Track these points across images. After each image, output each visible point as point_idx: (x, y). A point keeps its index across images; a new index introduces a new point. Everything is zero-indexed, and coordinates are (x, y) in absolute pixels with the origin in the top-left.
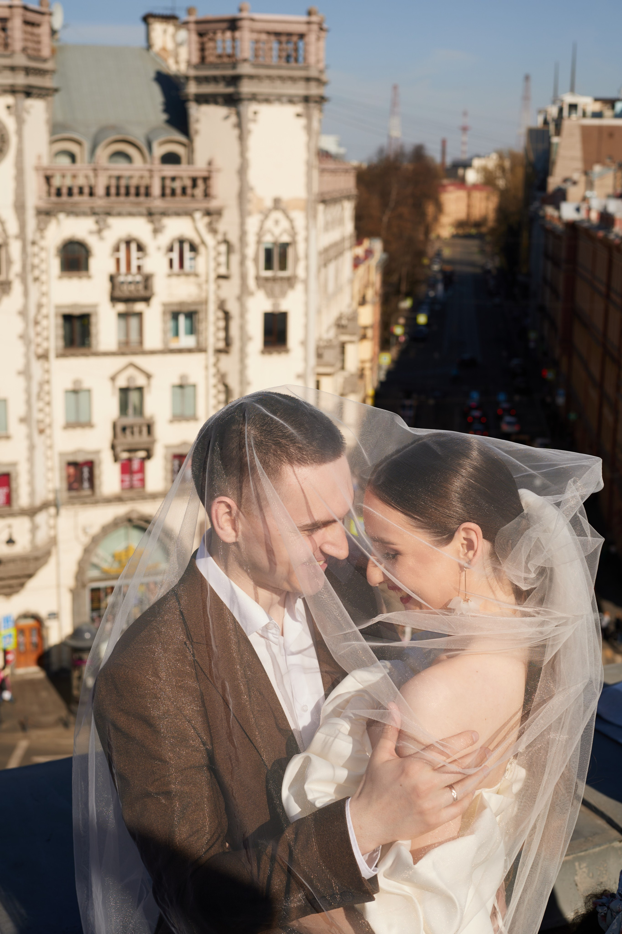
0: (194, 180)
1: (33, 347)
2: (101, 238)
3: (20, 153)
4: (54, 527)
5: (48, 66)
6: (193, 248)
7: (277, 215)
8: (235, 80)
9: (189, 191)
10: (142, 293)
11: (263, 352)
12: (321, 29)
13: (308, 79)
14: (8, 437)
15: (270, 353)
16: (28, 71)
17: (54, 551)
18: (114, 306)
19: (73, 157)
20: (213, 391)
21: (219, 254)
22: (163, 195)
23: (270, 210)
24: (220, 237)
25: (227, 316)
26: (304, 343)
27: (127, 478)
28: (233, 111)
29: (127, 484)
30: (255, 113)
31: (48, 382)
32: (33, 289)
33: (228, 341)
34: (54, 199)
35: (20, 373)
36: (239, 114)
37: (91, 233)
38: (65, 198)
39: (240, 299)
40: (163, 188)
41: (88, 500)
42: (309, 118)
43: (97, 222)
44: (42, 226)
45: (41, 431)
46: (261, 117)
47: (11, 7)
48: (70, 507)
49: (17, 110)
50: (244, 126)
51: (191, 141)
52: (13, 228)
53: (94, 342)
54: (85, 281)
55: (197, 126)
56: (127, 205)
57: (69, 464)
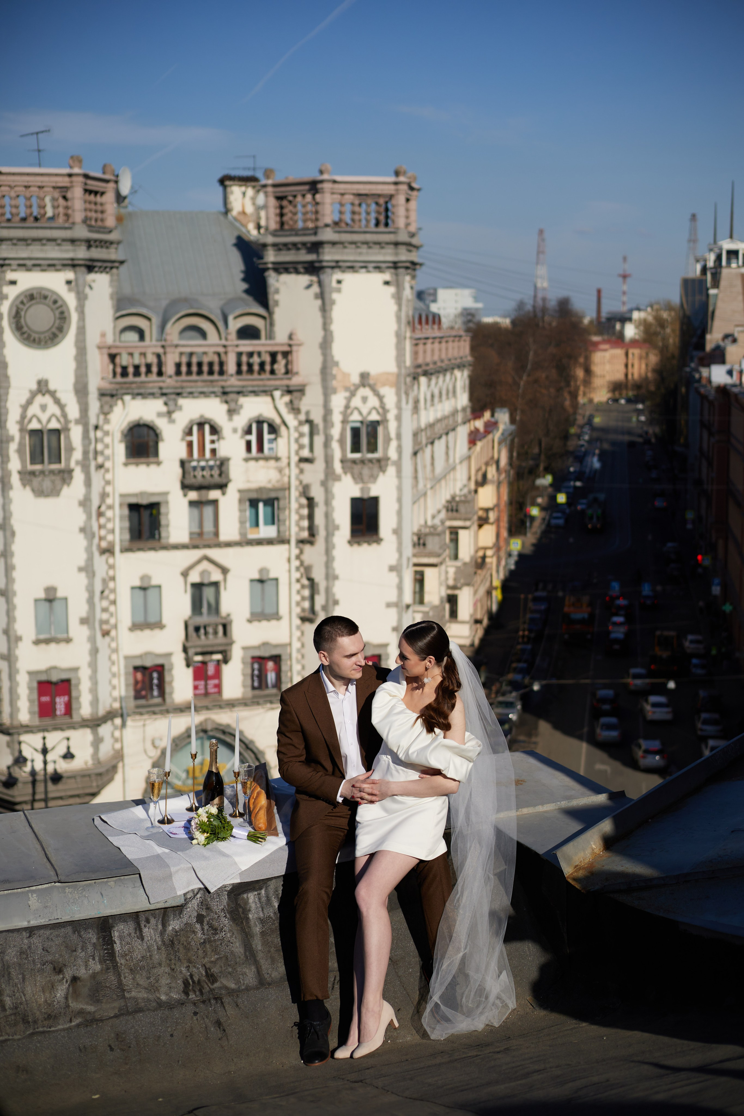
0: (273, 356)
1: (96, 541)
2: (172, 421)
3: (81, 331)
4: (120, 740)
5: (112, 237)
7: (365, 391)
8: (316, 247)
9: (268, 368)
10: (217, 479)
11: (350, 542)
12: (412, 189)
13: (396, 244)
14: (68, 640)
15: (359, 543)
16: (89, 243)
17: (120, 766)
18: (185, 495)
19: (141, 333)
20: (297, 586)
21: (301, 435)
22: (239, 372)
23: (357, 387)
24: (302, 417)
25: (311, 503)
26: (397, 532)
27: (201, 683)
28: (315, 278)
29: (201, 691)
30: (339, 282)
31: (113, 579)
32: (97, 477)
33: (312, 530)
34: (119, 379)
35: (80, 569)
37: (160, 415)
38: (131, 378)
39: (324, 484)
40: (239, 365)
41: (157, 709)
42: (399, 285)
43: (166, 404)
44: (106, 408)
45: (106, 634)
46: (343, 286)
47: (70, 175)
48: (138, 717)
49: (77, 285)
50: (327, 296)
51: (271, 313)
52: (73, 411)
53: (163, 534)
54: (153, 467)
55: (277, 297)
56: (200, 384)
57: (136, 669)
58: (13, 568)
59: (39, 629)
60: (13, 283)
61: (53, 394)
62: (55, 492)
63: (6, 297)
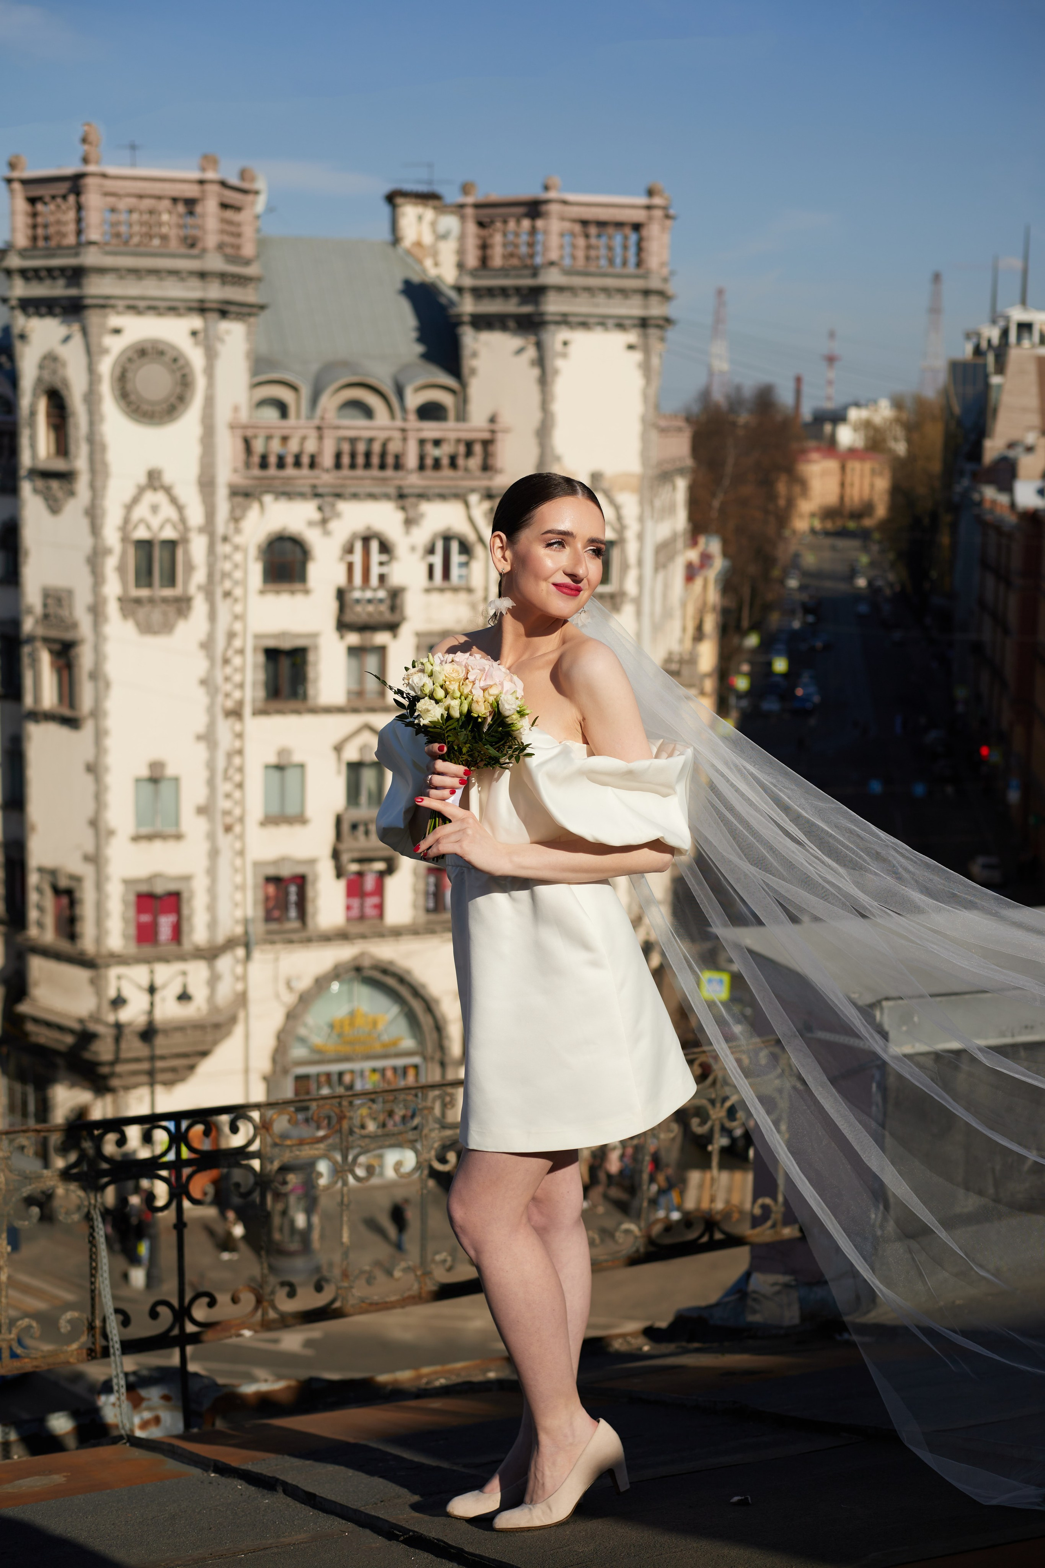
0: (469, 446)
1: (220, 698)
2: (327, 533)
3: (209, 402)
4: (244, 978)
5: (251, 271)
6: (465, 549)
8: (536, 293)
9: (461, 461)
10: (388, 617)
12: (668, 216)
13: (646, 293)
14: (178, 837)
16: (224, 278)
17: (241, 1015)
18: (342, 637)
19: (283, 409)
22: (422, 467)
27: (355, 902)
28: (531, 340)
29: (355, 912)
30: (565, 343)
31: (240, 752)
32: (224, 608)
34: (256, 472)
35: (199, 738)
36: (539, 345)
37: (311, 524)
38: (272, 471)
40: (422, 458)
41: (295, 937)
42: (647, 350)
43: (320, 509)
44: (238, 513)
45: (228, 829)
46: (572, 349)
47: (201, 182)
48: (268, 947)
49: (207, 337)
50: (548, 363)
51: (464, 385)
52: (196, 515)
53: (311, 692)
54: (299, 598)
55: (474, 363)
56: (368, 482)
57: (269, 880)
58: (106, 733)
59: (140, 820)
60: (117, 331)
61: (168, 490)
62: (167, 628)
63: (105, 351)
